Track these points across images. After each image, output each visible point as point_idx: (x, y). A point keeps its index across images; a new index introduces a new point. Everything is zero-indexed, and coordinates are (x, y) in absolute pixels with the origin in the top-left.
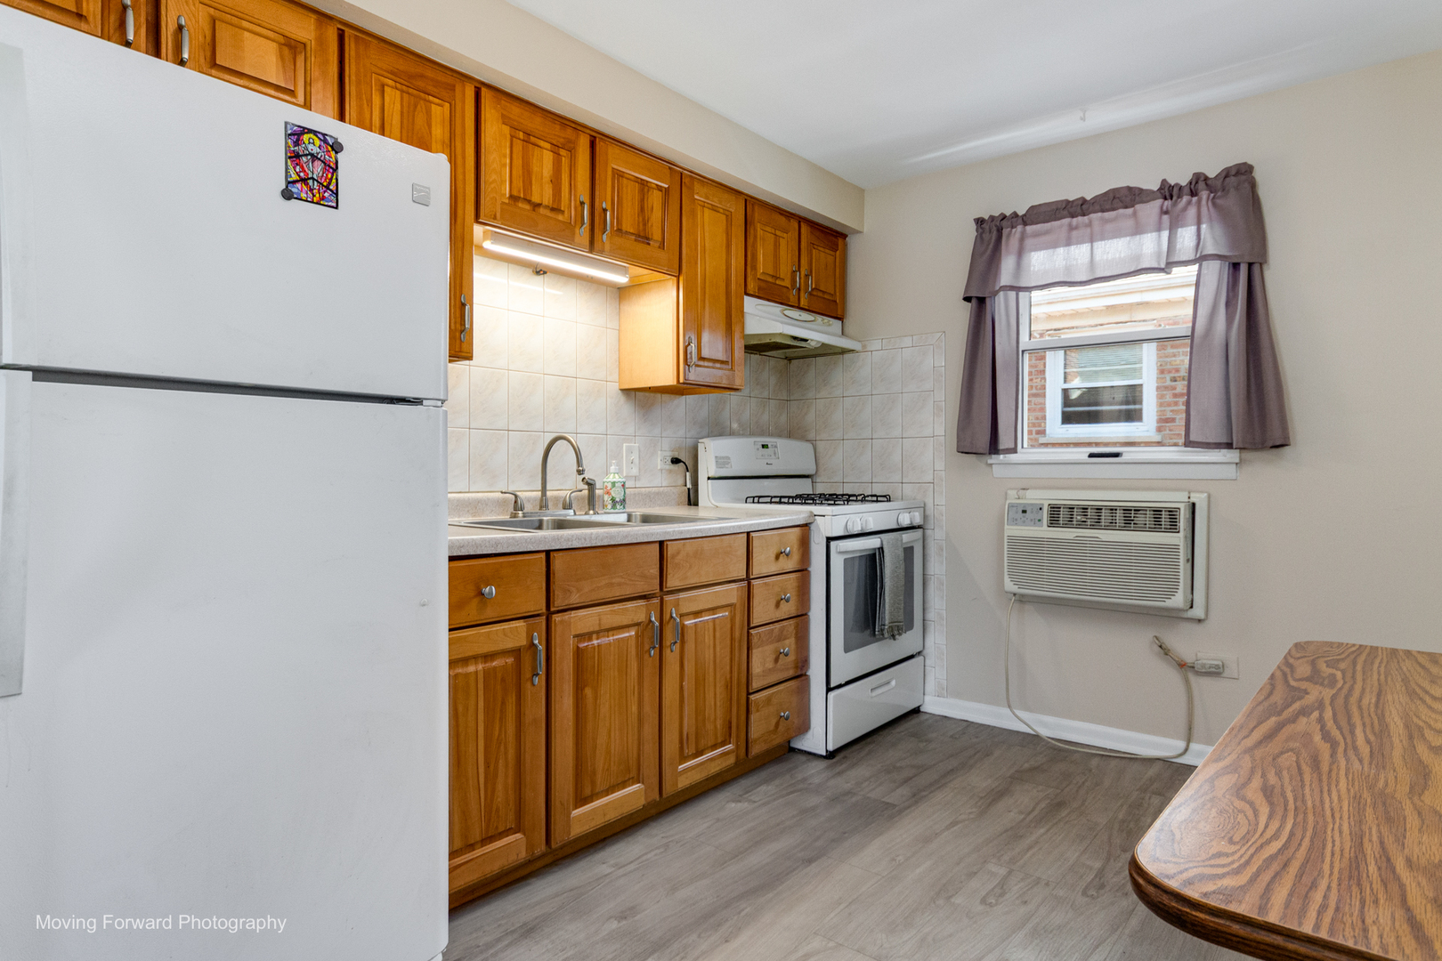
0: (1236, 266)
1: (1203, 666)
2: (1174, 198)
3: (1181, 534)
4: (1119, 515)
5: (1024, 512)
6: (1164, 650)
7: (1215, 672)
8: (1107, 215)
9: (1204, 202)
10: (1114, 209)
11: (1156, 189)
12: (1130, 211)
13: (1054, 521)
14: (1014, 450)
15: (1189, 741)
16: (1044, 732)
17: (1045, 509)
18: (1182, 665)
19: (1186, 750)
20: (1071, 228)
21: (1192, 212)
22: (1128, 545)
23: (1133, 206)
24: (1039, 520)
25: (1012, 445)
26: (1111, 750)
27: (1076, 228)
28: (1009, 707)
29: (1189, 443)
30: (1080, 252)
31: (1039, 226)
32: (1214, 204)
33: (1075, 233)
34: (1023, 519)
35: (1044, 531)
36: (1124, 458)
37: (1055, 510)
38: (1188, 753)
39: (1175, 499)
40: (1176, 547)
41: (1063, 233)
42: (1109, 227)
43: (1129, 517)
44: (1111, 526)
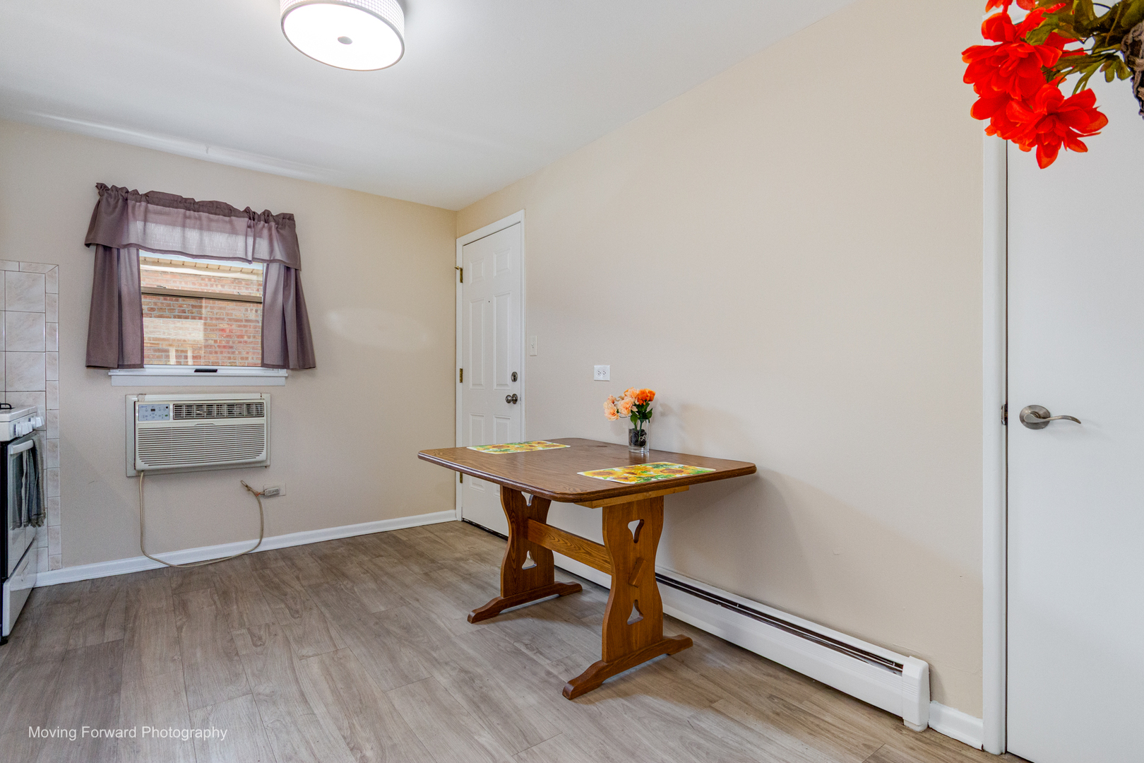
0: (288, 269)
1: (270, 492)
2: (256, 220)
3: (265, 418)
4: (225, 408)
5: (153, 410)
6: (248, 488)
7: (275, 494)
8: (212, 216)
9: (273, 228)
10: (216, 214)
11: (242, 210)
12: (227, 219)
13: (178, 415)
14: (141, 366)
15: (261, 537)
16: (175, 563)
17: (171, 407)
18: (257, 495)
19: (260, 543)
20: (185, 217)
21: (265, 232)
22: (233, 427)
23: (229, 216)
24: (166, 416)
25: (138, 362)
26: (211, 560)
27: (189, 217)
28: (144, 552)
29: (264, 365)
30: (193, 236)
31: (159, 207)
32: (278, 231)
33: (188, 221)
34: (152, 415)
35: (171, 423)
36: (219, 372)
37: (178, 408)
38: (261, 544)
39: (253, 397)
40: (262, 425)
41: (180, 219)
42: (214, 224)
43: (232, 409)
44: (219, 415)
